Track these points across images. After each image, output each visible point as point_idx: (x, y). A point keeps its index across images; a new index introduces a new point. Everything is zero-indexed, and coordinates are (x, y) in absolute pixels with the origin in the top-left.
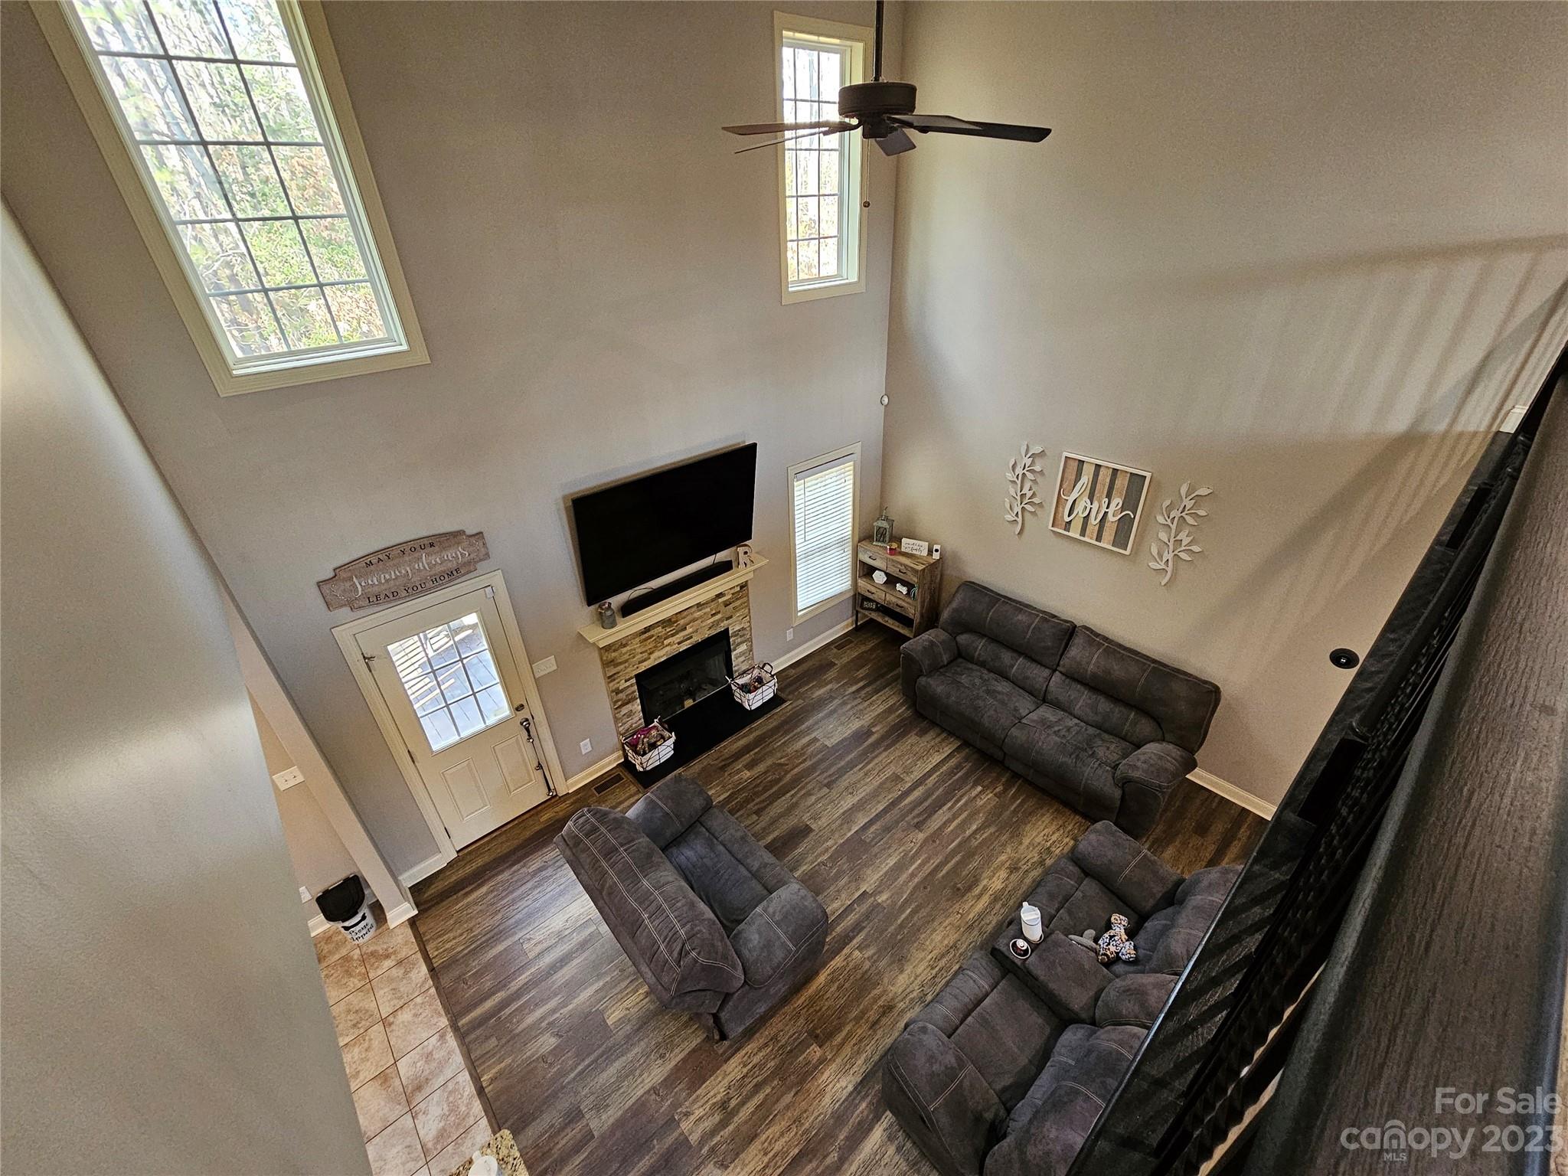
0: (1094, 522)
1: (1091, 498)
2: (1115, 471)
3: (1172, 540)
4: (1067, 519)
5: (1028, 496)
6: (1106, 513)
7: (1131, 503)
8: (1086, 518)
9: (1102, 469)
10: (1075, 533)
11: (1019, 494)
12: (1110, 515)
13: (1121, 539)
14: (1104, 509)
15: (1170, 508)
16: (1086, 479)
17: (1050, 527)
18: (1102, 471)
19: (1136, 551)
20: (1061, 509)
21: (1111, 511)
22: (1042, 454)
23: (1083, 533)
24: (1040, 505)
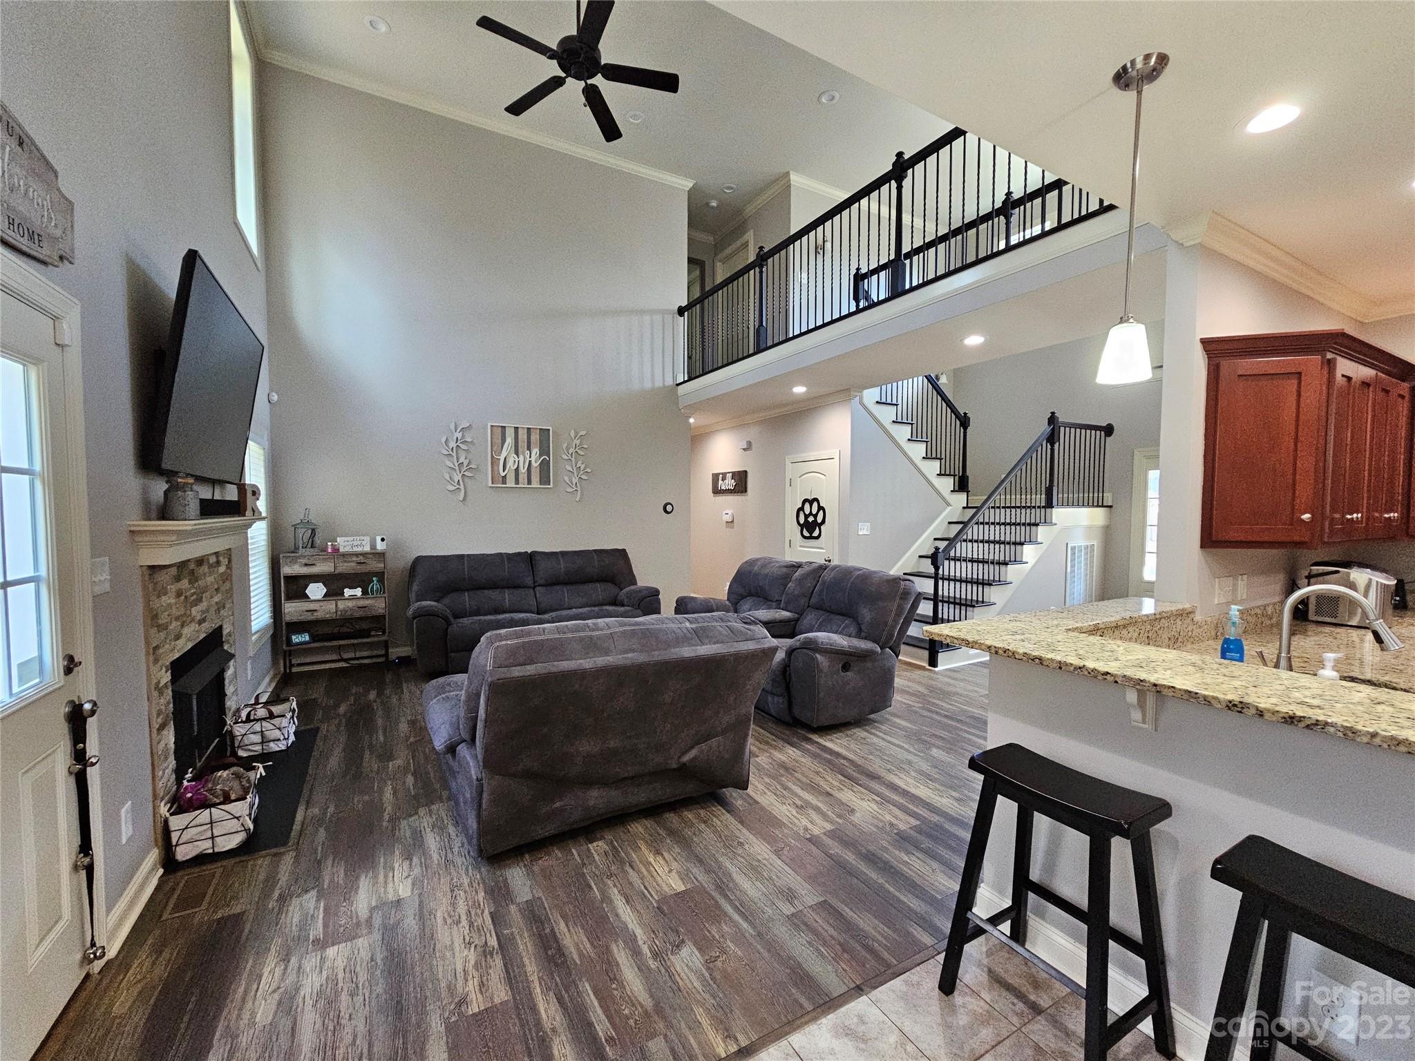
0: (523, 470)
1: (517, 453)
2: (528, 429)
3: (575, 469)
4: (503, 474)
5: (465, 464)
6: (530, 461)
7: (544, 450)
8: (517, 470)
9: (520, 430)
10: (511, 483)
11: (456, 464)
12: (533, 462)
13: (545, 479)
14: (528, 459)
15: (568, 449)
16: (510, 440)
17: (490, 485)
18: (520, 432)
19: (555, 485)
20: (496, 468)
21: (533, 459)
22: (470, 427)
23: (517, 482)
24: (477, 469)
